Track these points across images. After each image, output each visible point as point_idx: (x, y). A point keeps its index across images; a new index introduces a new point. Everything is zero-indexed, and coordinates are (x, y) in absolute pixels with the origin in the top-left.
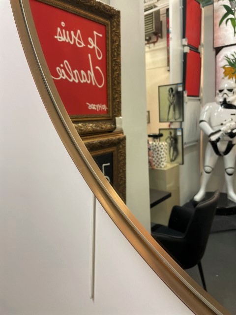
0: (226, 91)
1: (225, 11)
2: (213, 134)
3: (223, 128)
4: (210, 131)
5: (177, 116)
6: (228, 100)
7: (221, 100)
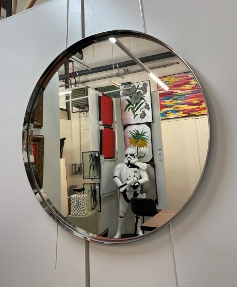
0: (129, 156)
1: (128, 103)
2: (122, 186)
3: (128, 182)
4: (120, 184)
5: (96, 174)
6: (131, 162)
7: (127, 162)
